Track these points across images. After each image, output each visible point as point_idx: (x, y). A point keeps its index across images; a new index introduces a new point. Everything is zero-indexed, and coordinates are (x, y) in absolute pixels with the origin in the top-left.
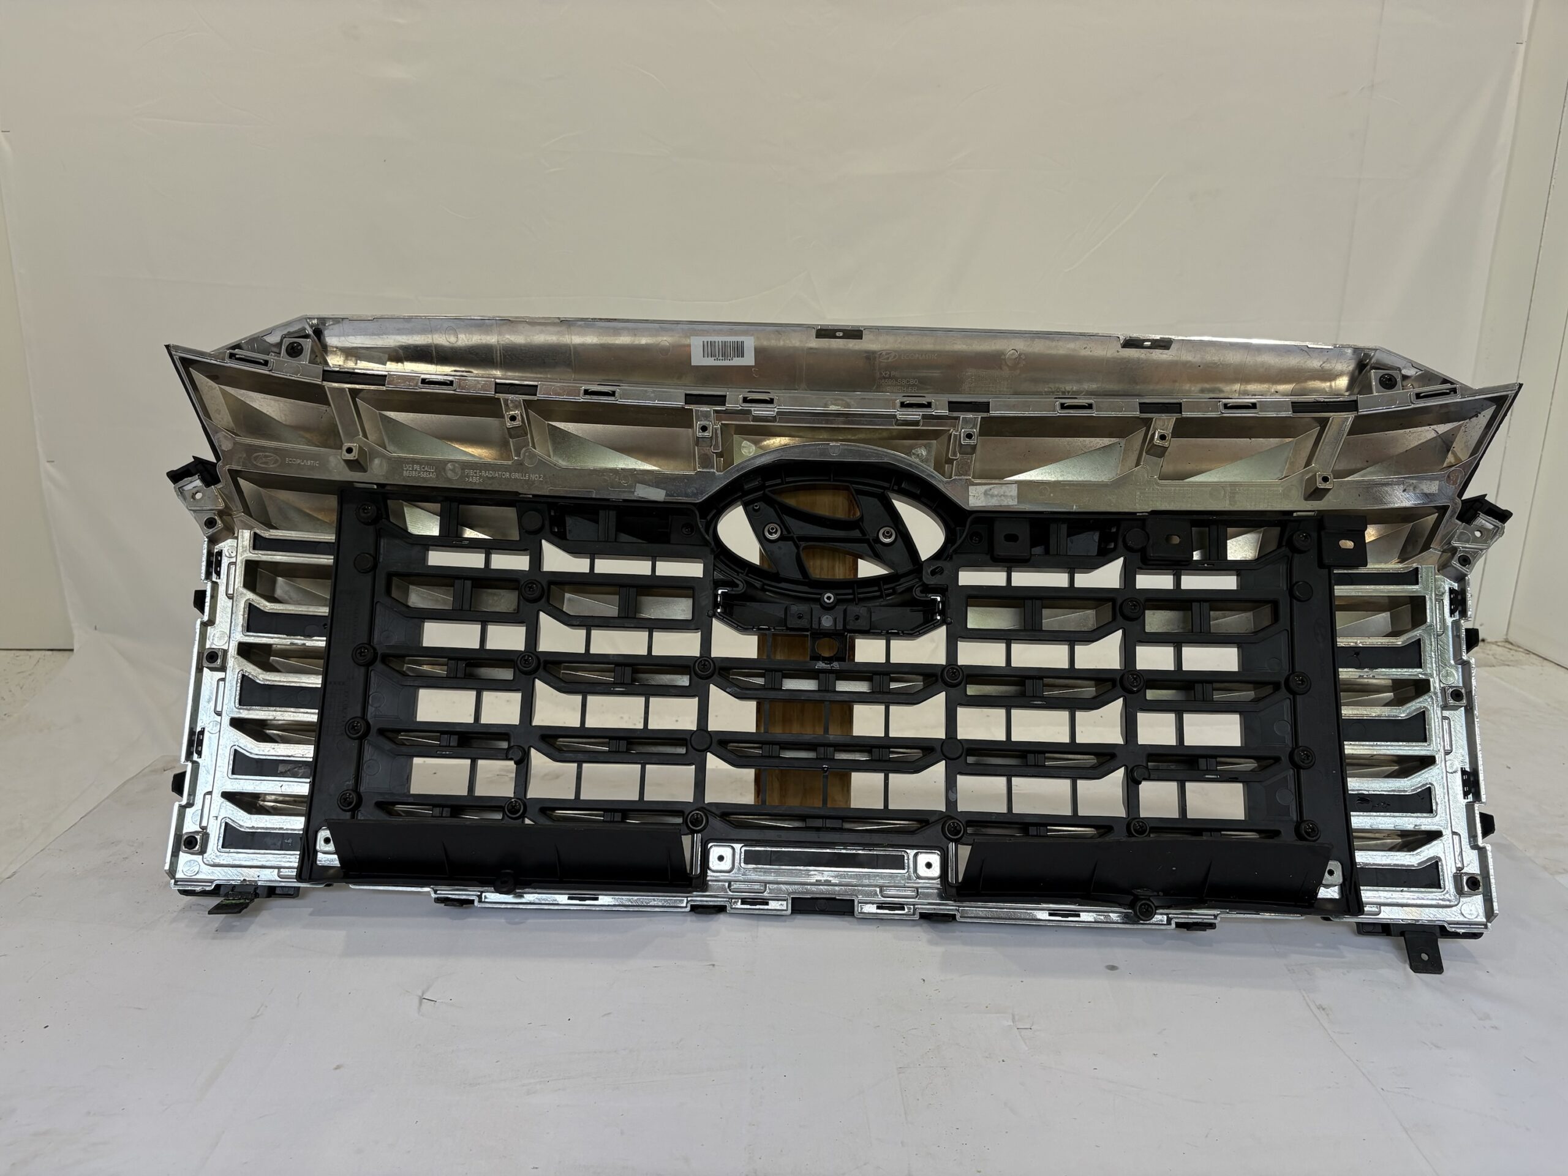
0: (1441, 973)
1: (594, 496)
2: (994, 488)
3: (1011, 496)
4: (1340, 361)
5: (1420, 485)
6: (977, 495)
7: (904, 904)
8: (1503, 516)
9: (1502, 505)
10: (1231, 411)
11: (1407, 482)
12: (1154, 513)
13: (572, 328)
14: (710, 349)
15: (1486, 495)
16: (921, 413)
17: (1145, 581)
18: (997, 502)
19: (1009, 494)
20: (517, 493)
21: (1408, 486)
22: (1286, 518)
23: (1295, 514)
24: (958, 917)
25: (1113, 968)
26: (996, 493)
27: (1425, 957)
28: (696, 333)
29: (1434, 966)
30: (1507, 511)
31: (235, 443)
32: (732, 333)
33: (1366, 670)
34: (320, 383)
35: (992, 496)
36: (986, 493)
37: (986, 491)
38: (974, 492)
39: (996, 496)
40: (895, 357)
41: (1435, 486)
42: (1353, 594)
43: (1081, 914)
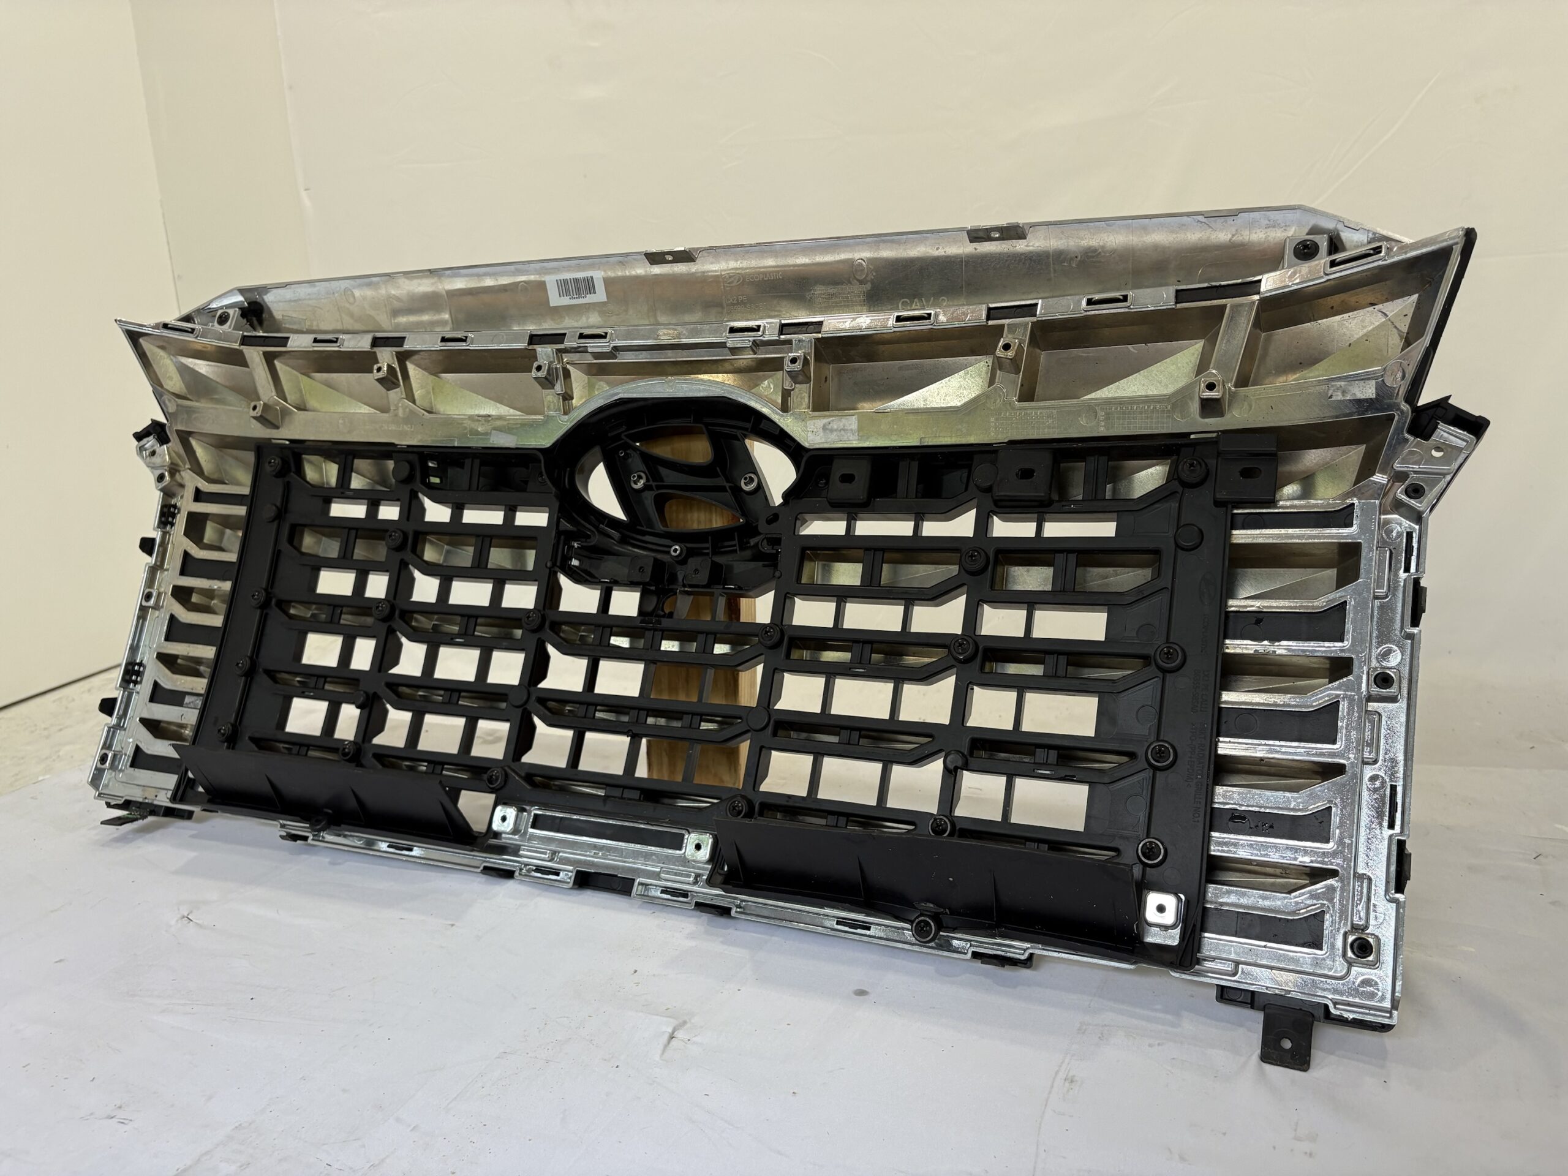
0: (1305, 1070)
1: (456, 445)
2: (833, 421)
3: (851, 430)
4: (1254, 231)
5: (1350, 388)
6: (815, 430)
7: (688, 891)
8: (1476, 426)
9: (1474, 409)
10: (1097, 307)
11: (1333, 386)
12: (1012, 443)
13: (442, 278)
14: (565, 287)
15: (1449, 397)
16: (751, 339)
17: (1002, 528)
18: (837, 438)
19: (849, 428)
20: (393, 444)
21: (1334, 391)
22: (1180, 441)
23: (1192, 436)
24: (733, 913)
25: (861, 993)
26: (835, 427)
27: (1287, 1044)
28: (548, 272)
29: (1300, 1060)
30: (1480, 416)
31: (177, 406)
32: (580, 268)
33: (1266, 642)
34: (238, 347)
35: (832, 431)
36: (824, 428)
37: (824, 426)
38: (812, 427)
39: (836, 430)
40: (739, 280)
41: (1370, 388)
42: (1261, 541)
43: (872, 926)
